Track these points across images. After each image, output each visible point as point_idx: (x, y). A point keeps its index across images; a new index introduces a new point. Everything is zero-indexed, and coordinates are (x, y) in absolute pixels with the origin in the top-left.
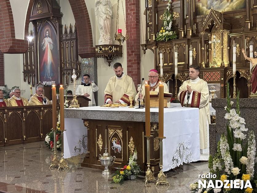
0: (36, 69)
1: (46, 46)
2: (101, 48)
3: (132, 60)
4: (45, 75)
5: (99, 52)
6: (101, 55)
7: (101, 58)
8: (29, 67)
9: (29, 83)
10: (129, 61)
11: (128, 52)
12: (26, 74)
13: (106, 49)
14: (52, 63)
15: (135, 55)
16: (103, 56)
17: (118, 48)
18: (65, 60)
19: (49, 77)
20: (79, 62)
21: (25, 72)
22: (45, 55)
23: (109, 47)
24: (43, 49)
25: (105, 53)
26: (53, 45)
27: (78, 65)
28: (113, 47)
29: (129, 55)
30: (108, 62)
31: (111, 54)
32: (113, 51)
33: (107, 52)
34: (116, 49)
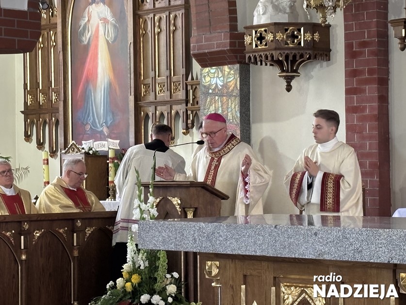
0: (62, 103)
1: (94, 30)
2: (261, 34)
3: (361, 72)
4: (90, 122)
5: (256, 46)
6: (261, 56)
7: (261, 64)
8: (41, 98)
9: (40, 145)
10: (351, 74)
11: (348, 47)
12: (31, 116)
13: (280, 36)
14: (110, 84)
15: (372, 53)
16: (269, 58)
17: (317, 36)
18: (152, 74)
19: (102, 126)
20: (193, 79)
21: (27, 112)
22: (88, 60)
23: (287, 30)
24: (84, 38)
25: (276, 49)
26: (115, 26)
27: (189, 87)
28: (299, 30)
29: (351, 54)
30: (285, 77)
31: (294, 52)
32: (300, 43)
33: (283, 45)
34: (309, 37)
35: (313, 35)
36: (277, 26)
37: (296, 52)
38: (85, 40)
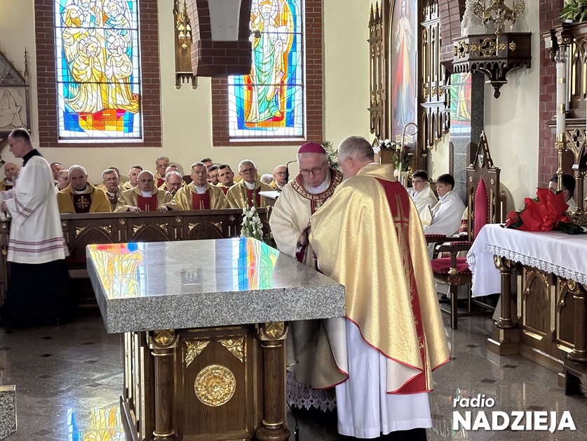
0: (384, 102)
1: (402, 40)
2: (462, 46)
3: (550, 80)
6: (461, 66)
8: (378, 97)
10: (543, 81)
11: (542, 54)
12: (373, 113)
13: (474, 48)
14: (409, 87)
16: (466, 69)
17: (512, 46)
18: (428, 79)
19: (405, 123)
21: (372, 110)
22: (399, 66)
23: (481, 41)
25: (469, 60)
27: (447, 92)
28: (495, 40)
29: (543, 62)
30: (494, 85)
31: (488, 62)
32: (495, 53)
33: (477, 56)
34: (503, 47)
35: (509, 45)
36: (471, 38)
37: (491, 62)
38: (398, 48)
